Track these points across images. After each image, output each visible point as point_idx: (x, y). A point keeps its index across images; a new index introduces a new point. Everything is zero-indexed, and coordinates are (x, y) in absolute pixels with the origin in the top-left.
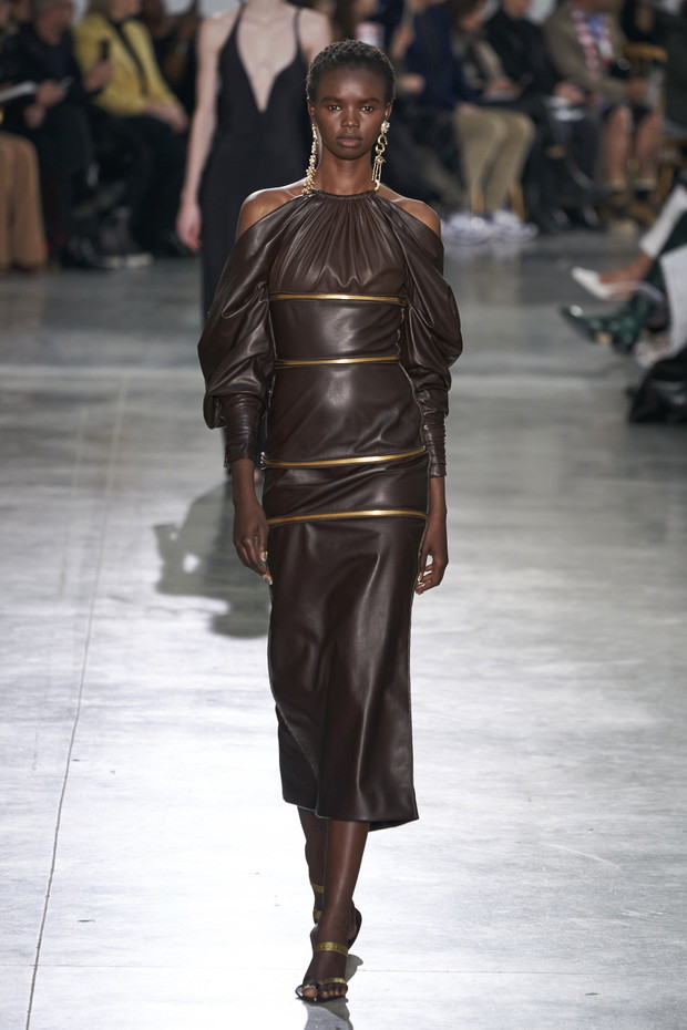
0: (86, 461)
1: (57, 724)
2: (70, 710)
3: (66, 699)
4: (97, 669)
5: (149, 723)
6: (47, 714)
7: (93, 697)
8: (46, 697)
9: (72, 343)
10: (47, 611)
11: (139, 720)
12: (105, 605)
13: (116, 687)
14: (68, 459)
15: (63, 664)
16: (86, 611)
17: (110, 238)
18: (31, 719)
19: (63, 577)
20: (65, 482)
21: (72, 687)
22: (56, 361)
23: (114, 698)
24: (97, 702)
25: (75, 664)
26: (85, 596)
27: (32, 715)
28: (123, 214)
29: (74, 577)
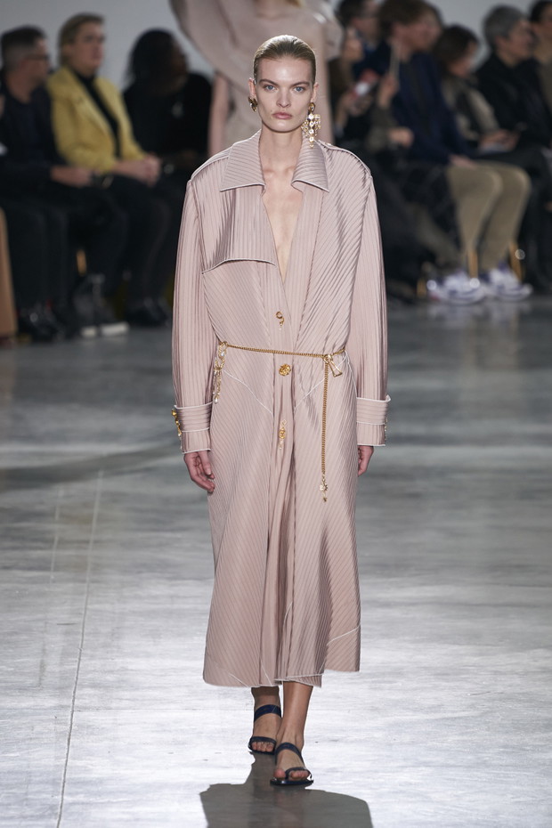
0: (63, 543)
1: (39, 823)
2: (52, 807)
3: (49, 796)
4: (79, 763)
5: (137, 820)
6: (28, 812)
7: (77, 793)
8: (26, 794)
9: (46, 418)
10: (26, 702)
11: (126, 817)
12: (86, 696)
13: (101, 781)
14: (45, 541)
15: (44, 758)
16: (68, 702)
17: (84, 306)
18: (11, 818)
19: (42, 666)
20: (43, 566)
21: (54, 782)
22: (30, 438)
23: (99, 794)
24: (81, 798)
25: (57, 758)
26: (67, 686)
27: (12, 813)
28: (98, 280)
29: (53, 666)
